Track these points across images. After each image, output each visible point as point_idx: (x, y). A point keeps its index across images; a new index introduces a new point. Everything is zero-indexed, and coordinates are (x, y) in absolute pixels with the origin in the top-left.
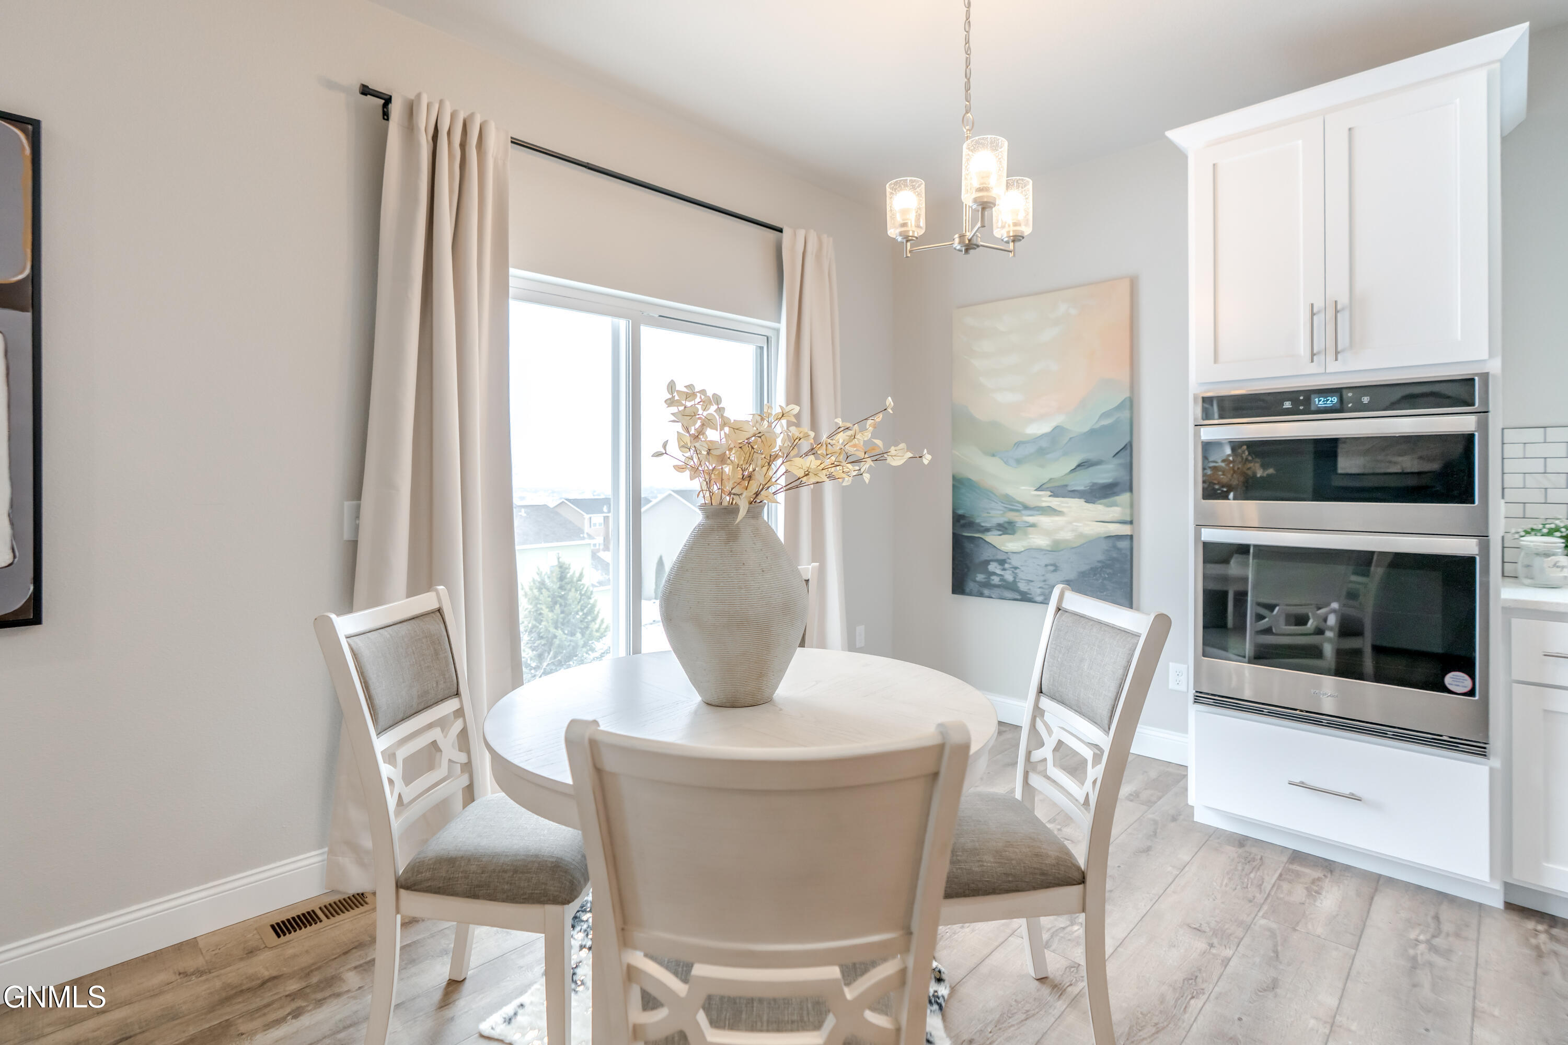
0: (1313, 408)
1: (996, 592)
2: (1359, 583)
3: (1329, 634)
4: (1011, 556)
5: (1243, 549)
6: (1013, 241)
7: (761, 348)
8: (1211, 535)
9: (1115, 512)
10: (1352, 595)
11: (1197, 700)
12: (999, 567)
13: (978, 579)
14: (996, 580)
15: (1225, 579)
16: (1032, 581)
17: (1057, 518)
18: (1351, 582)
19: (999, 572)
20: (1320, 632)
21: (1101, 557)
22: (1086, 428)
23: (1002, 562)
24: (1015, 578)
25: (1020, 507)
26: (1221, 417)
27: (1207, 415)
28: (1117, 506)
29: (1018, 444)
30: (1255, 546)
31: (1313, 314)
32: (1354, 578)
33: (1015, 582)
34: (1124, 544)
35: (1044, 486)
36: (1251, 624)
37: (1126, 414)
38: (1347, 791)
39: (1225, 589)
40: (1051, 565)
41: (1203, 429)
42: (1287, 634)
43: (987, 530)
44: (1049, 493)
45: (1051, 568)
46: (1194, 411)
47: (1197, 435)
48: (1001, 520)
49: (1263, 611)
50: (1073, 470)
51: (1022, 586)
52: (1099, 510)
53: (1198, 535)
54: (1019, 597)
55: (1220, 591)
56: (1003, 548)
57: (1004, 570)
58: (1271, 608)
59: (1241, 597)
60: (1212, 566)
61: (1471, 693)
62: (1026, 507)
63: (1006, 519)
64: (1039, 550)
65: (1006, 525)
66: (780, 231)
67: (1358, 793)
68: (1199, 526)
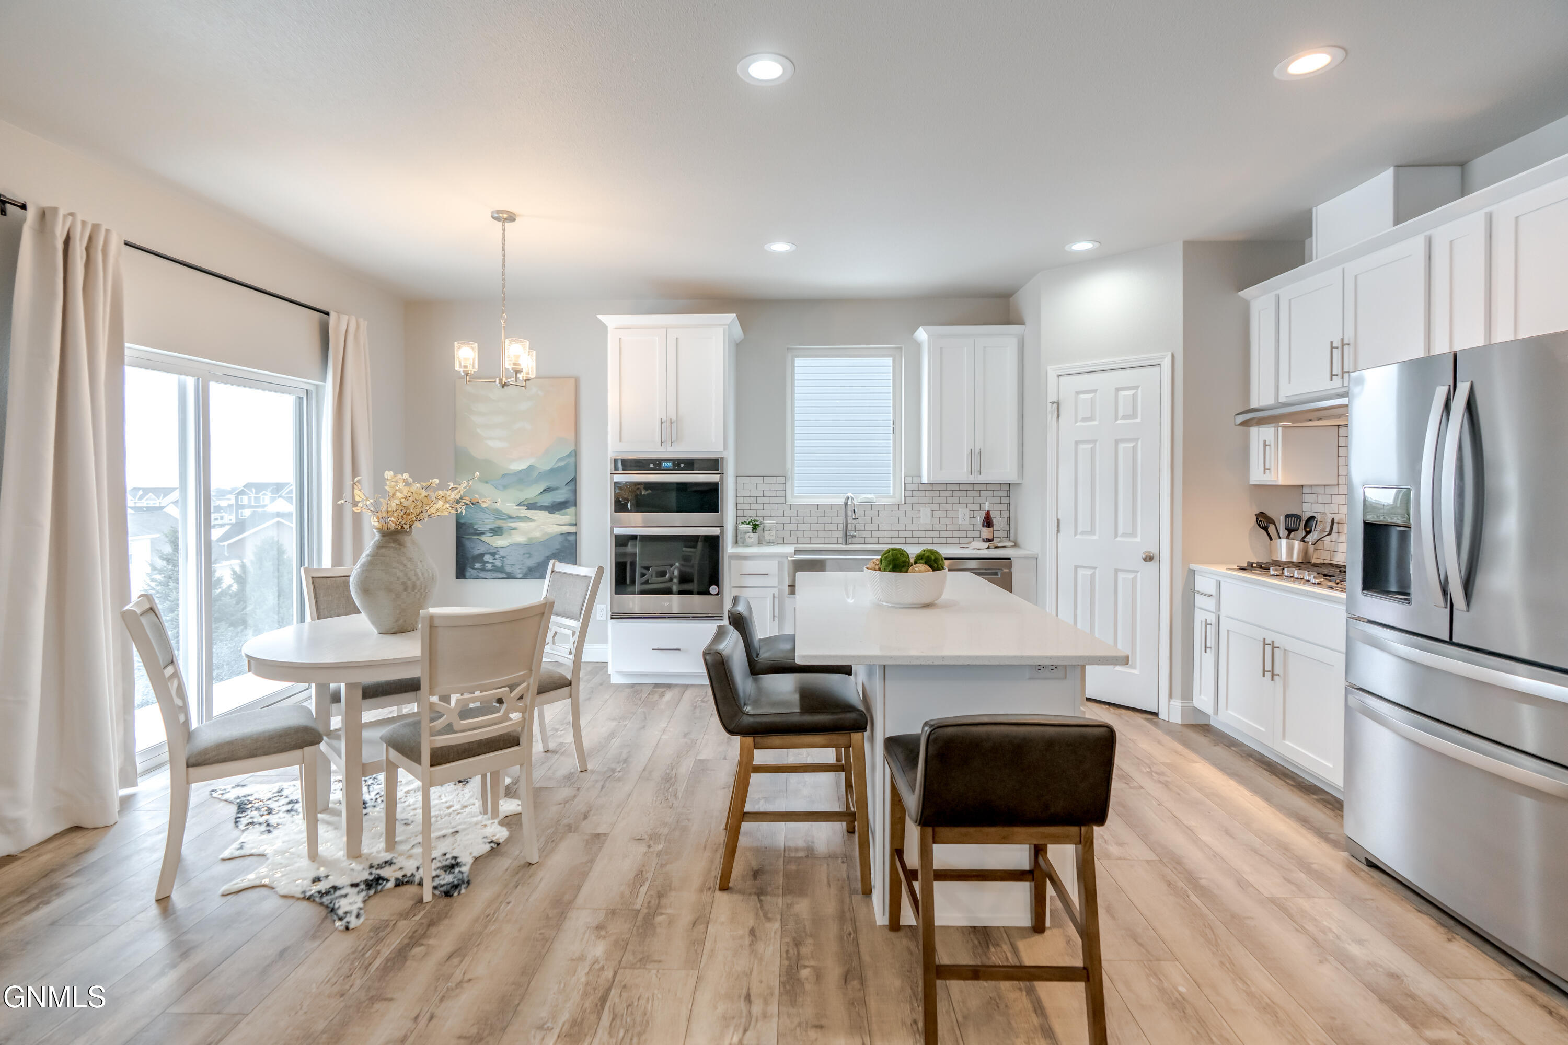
0: (662, 468)
1: (489, 574)
2: (690, 552)
3: (675, 580)
4: (500, 550)
5: (634, 537)
6: (525, 381)
7: (301, 398)
8: (619, 531)
9: (567, 519)
10: (686, 559)
11: (612, 618)
12: (491, 557)
13: (475, 567)
14: (489, 566)
15: (625, 554)
16: (514, 565)
17: (530, 524)
18: (683, 551)
19: (491, 561)
20: (671, 579)
21: (558, 547)
22: (548, 467)
23: (493, 554)
24: (502, 564)
25: (506, 517)
26: (623, 470)
27: (616, 469)
28: (568, 515)
29: (504, 476)
30: (639, 535)
31: (662, 423)
32: (684, 549)
33: (502, 566)
34: (571, 538)
35: (522, 504)
36: (638, 579)
37: (572, 460)
38: (675, 648)
39: (625, 560)
40: (527, 554)
41: (614, 476)
42: (657, 583)
43: (483, 533)
44: (526, 508)
45: (528, 556)
46: (609, 466)
47: (612, 479)
48: (492, 526)
49: (644, 571)
50: (541, 493)
51: (508, 569)
52: (557, 517)
53: (612, 531)
54: (505, 576)
55: (623, 562)
56: (494, 545)
57: (495, 559)
58: (647, 568)
59: (633, 564)
60: (620, 548)
61: (718, 594)
62: (510, 517)
63: (496, 526)
64: (519, 545)
65: (496, 529)
66: (328, 314)
67: (679, 647)
68: (613, 527)
